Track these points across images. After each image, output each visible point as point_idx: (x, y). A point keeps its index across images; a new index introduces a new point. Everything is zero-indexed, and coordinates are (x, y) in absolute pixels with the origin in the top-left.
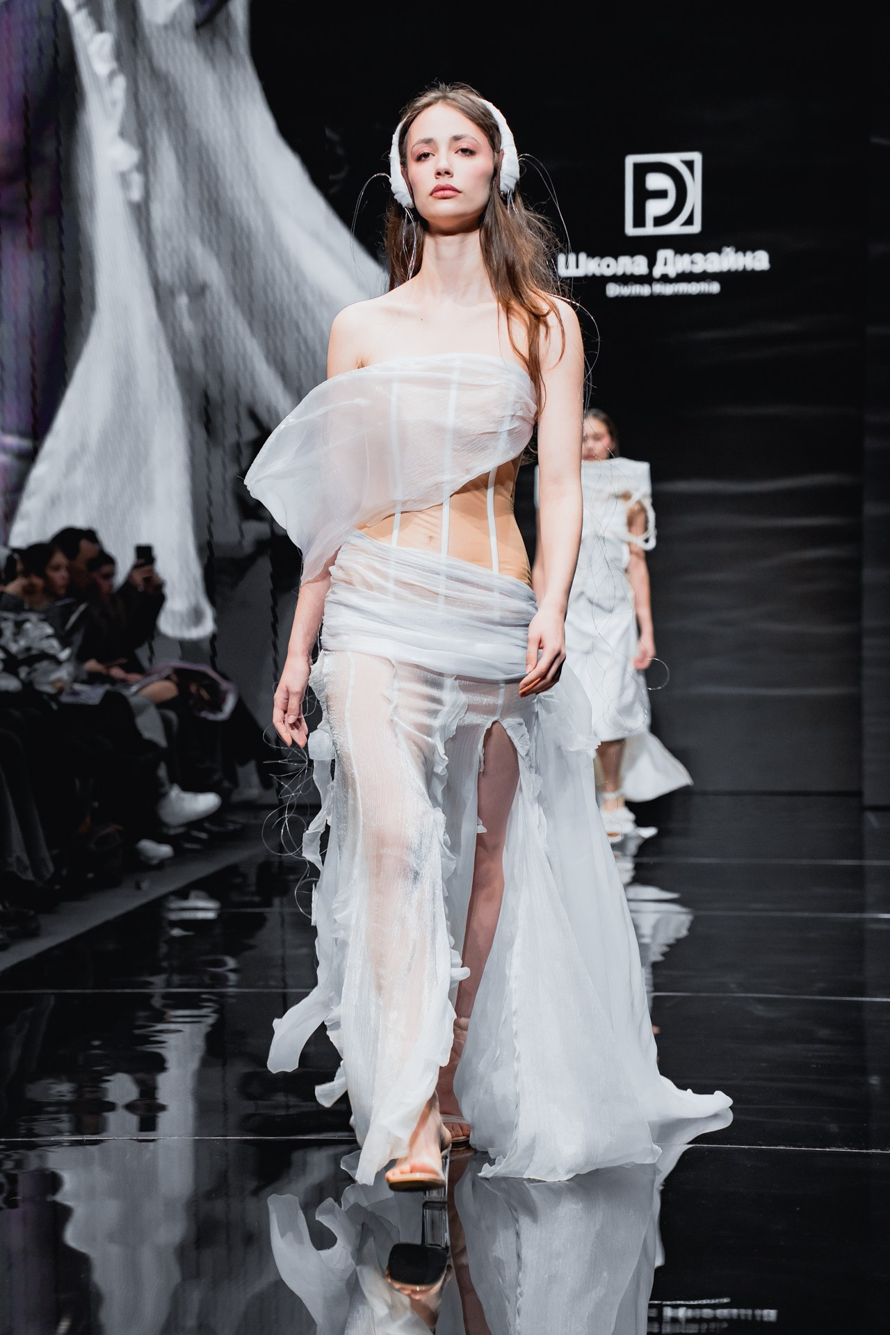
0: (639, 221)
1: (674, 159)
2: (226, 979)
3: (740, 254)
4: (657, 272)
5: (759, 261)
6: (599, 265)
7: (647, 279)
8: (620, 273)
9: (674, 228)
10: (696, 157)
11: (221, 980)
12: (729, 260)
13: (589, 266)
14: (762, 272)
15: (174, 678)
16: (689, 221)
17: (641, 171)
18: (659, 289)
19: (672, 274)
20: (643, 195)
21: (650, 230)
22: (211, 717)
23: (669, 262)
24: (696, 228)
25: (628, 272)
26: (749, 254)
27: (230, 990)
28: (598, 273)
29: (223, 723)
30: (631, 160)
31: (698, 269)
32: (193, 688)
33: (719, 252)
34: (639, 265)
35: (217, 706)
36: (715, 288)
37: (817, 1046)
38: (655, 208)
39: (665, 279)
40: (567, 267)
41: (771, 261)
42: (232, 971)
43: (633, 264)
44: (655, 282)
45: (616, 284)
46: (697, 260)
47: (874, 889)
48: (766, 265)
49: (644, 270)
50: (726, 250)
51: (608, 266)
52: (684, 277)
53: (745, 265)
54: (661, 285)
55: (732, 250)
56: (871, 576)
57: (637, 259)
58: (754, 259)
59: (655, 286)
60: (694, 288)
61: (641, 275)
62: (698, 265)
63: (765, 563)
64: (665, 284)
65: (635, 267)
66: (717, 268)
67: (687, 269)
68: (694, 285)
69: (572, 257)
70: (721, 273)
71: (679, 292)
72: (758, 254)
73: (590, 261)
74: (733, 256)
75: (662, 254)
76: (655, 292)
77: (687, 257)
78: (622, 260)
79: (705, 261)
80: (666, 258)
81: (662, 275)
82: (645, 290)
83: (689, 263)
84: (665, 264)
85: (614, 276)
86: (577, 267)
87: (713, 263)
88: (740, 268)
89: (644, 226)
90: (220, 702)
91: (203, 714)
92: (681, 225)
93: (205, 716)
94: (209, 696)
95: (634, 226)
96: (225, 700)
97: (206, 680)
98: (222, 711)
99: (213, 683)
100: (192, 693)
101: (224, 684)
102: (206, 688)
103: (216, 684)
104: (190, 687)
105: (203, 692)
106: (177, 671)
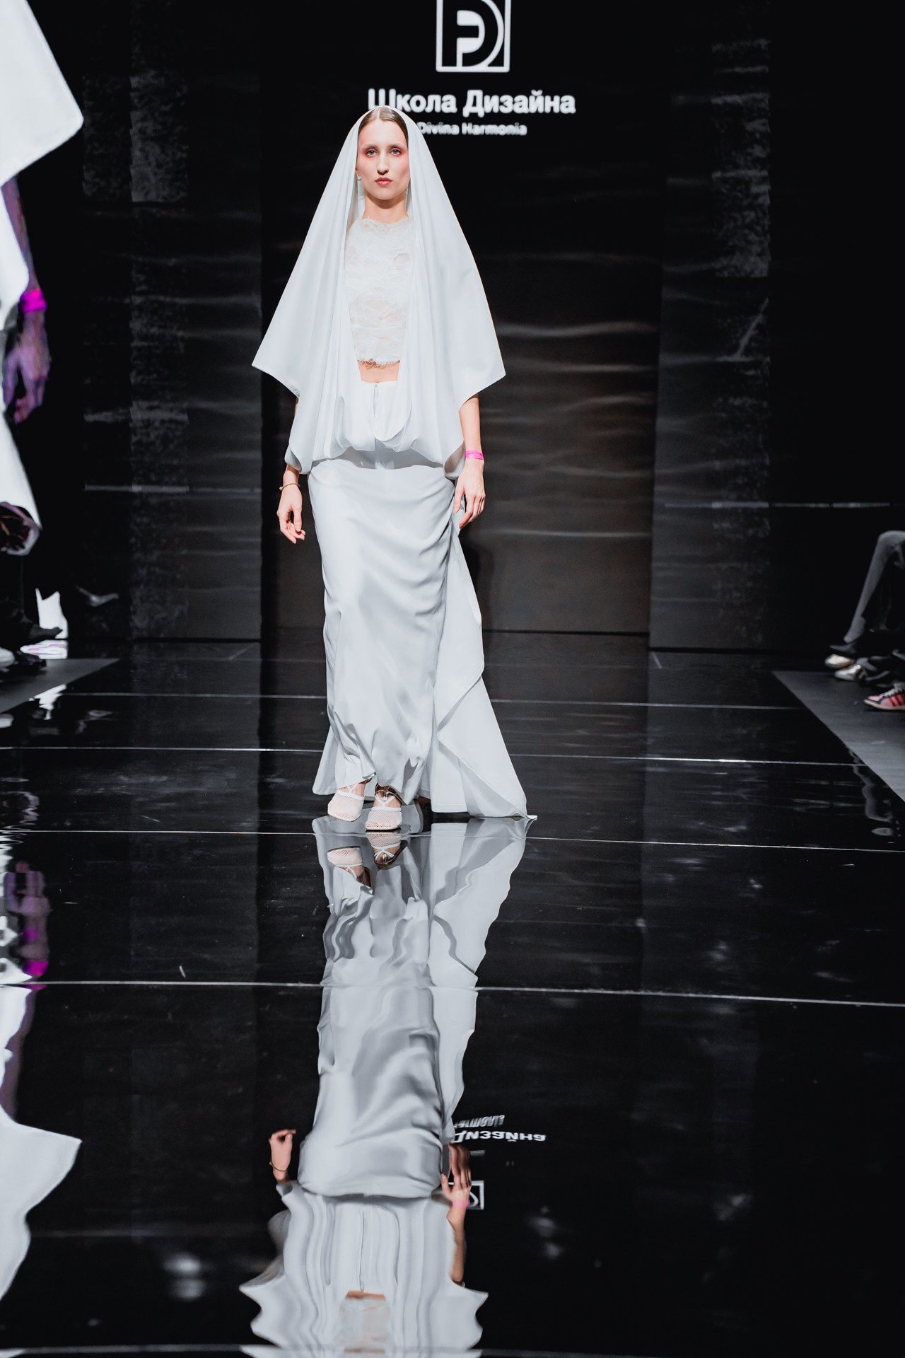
0: (449, 59)
3: (548, 98)
4: (466, 112)
5: (567, 105)
6: (409, 102)
7: (456, 119)
8: (429, 110)
9: (483, 67)
12: (537, 103)
13: (400, 102)
14: (569, 114)
16: (498, 61)
17: (452, 6)
18: (467, 128)
19: (481, 114)
20: (454, 32)
21: (459, 68)
22: (11, 552)
23: (480, 103)
24: (505, 68)
25: (438, 110)
29: (24, 557)
31: (504, 110)
33: (528, 95)
34: (448, 104)
35: (18, 541)
36: (522, 130)
38: (466, 45)
39: (474, 119)
41: (577, 106)
43: (442, 102)
44: (464, 122)
45: (426, 122)
46: (506, 101)
47: (655, 731)
48: (572, 110)
49: (453, 109)
50: (534, 92)
51: (418, 103)
52: (492, 118)
53: (552, 108)
54: (470, 125)
55: (540, 92)
56: (665, 424)
57: (446, 97)
58: (561, 103)
59: (464, 125)
60: (502, 130)
61: (451, 114)
62: (506, 107)
63: (565, 408)
64: (473, 124)
65: (444, 105)
66: (525, 110)
67: (496, 110)
68: (502, 127)
69: (382, 93)
70: (530, 114)
71: (488, 132)
72: (565, 98)
73: (400, 96)
74: (541, 99)
75: (471, 94)
76: (464, 132)
77: (495, 98)
78: (432, 98)
79: (514, 103)
80: (475, 98)
81: (471, 114)
82: (454, 130)
83: (498, 104)
84: (474, 104)
85: (424, 111)
86: (387, 103)
87: (521, 104)
88: (548, 110)
89: (454, 64)
90: (20, 537)
91: (4, 549)
92: (491, 65)
93: (6, 552)
94: (9, 530)
95: (444, 64)
96: (26, 536)
97: (7, 515)
98: (23, 547)
99: (14, 518)
101: (27, 521)
102: (7, 523)
103: (18, 519)
105: (4, 527)
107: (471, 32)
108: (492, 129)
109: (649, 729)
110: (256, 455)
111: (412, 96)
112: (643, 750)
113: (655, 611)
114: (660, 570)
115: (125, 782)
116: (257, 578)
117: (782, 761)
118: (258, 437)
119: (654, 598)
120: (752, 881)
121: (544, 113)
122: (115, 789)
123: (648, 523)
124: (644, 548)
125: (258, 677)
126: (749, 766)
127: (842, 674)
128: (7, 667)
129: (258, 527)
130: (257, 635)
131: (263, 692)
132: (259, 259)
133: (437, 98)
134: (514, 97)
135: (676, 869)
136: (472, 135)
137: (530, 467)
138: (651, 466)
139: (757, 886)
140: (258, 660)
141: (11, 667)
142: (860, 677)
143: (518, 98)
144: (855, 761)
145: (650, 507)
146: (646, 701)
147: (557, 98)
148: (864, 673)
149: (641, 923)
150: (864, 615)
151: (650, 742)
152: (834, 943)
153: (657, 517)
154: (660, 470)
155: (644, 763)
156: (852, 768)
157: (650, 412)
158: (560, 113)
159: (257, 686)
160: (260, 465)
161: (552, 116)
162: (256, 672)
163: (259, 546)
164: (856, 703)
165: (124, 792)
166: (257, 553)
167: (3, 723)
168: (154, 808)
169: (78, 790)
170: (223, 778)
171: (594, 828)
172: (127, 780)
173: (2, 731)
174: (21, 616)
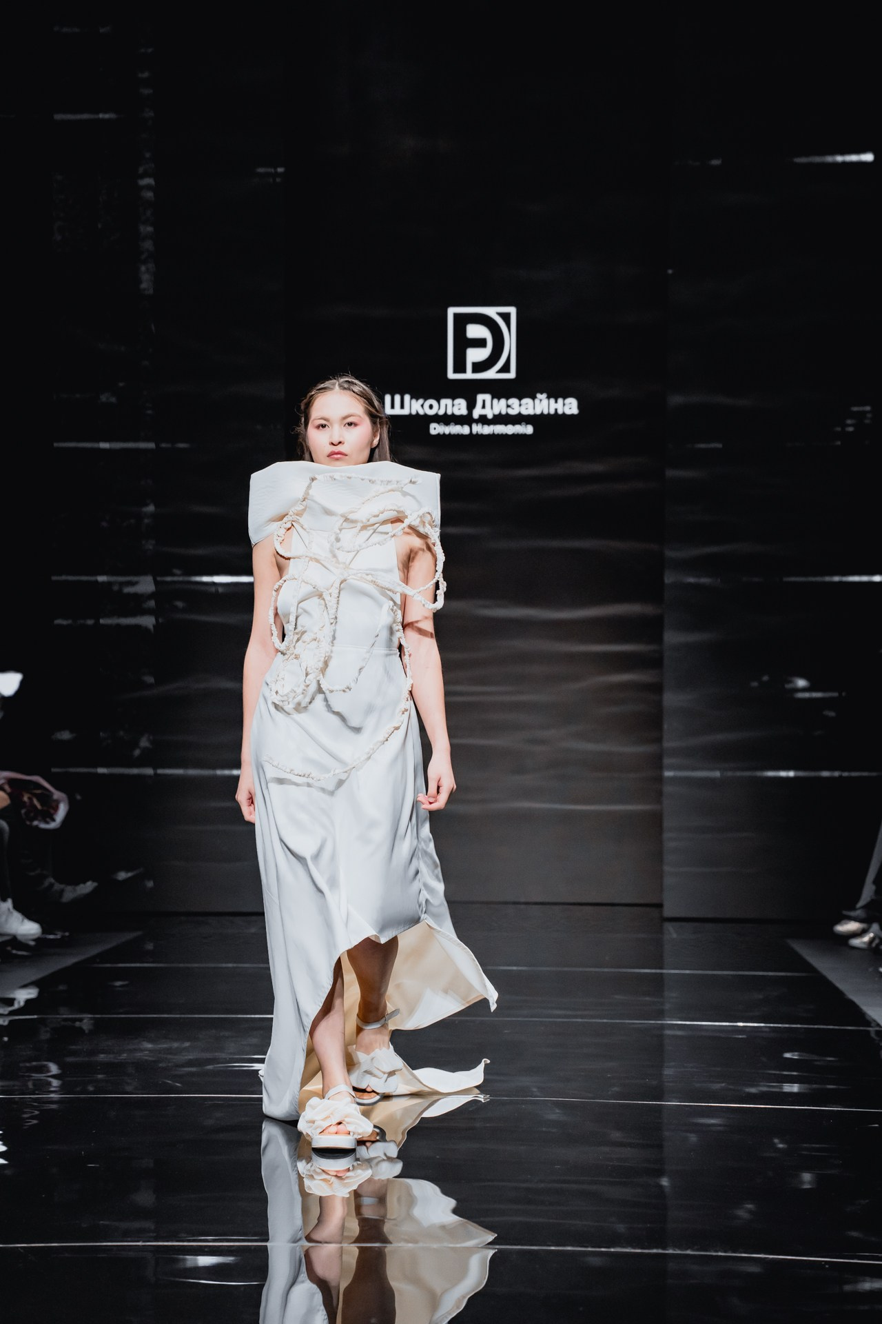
0: (460, 366)
1: (491, 312)
2: (49, 1084)
3: (552, 401)
4: (476, 414)
5: (570, 406)
6: (422, 406)
7: (467, 420)
8: (441, 412)
9: (491, 374)
10: (512, 311)
11: (43, 1086)
12: (542, 405)
13: (415, 406)
14: (572, 416)
15: (7, 787)
16: (506, 368)
17: (462, 321)
18: (478, 429)
19: (490, 416)
20: (464, 343)
21: (469, 375)
22: (43, 826)
23: (487, 405)
24: (512, 375)
25: (449, 412)
26: (560, 401)
27: (52, 1095)
28: (421, 412)
29: (54, 830)
30: (452, 311)
31: (512, 412)
32: (26, 799)
33: (534, 398)
34: (459, 407)
35: (49, 816)
36: (529, 430)
37: (608, 1149)
38: (475, 355)
39: (483, 420)
40: (393, 407)
41: (579, 407)
42: (54, 1077)
43: (453, 405)
44: (474, 423)
45: (438, 423)
46: (513, 404)
47: (672, 996)
48: (575, 411)
49: (464, 412)
50: (539, 396)
51: (431, 407)
52: (501, 419)
53: (556, 410)
54: (480, 426)
55: (544, 396)
56: (671, 699)
57: (457, 401)
58: (564, 405)
59: (474, 426)
60: (510, 430)
61: (461, 416)
62: (513, 409)
63: (575, 686)
64: (483, 425)
65: (456, 408)
66: (531, 412)
67: (504, 412)
68: (510, 427)
69: (397, 398)
70: (535, 416)
71: (496, 432)
72: (568, 401)
73: (414, 401)
74: (545, 402)
75: (480, 398)
76: (474, 432)
77: (503, 401)
78: (444, 402)
79: (520, 405)
80: (484, 401)
81: (481, 416)
82: (465, 430)
83: (505, 406)
84: (484, 407)
85: (437, 415)
86: (402, 406)
87: (527, 407)
88: (552, 412)
89: (464, 371)
90: (52, 811)
91: (35, 823)
92: (500, 371)
93: (37, 825)
94: (41, 805)
95: (455, 371)
96: (56, 809)
97: (39, 789)
98: (54, 820)
99: (44, 792)
100: (25, 802)
101: (57, 795)
102: (38, 797)
103: (47, 793)
104: (23, 796)
105: (35, 802)
106: (11, 781)
107: (481, 343)
108: (500, 429)
109: (666, 994)
111: (425, 400)
112: (660, 1014)
113: (668, 881)
114: (671, 840)
115: (146, 1048)
117: (801, 1024)
119: (666, 868)
120: (776, 1141)
121: (549, 414)
122: (138, 1055)
123: (659, 796)
124: (656, 821)
126: (767, 1030)
127: (856, 942)
128: (33, 940)
133: (449, 402)
134: (520, 400)
135: (698, 1129)
136: (482, 435)
137: (542, 742)
138: (659, 740)
139: (781, 1146)
141: (37, 940)
142: (874, 945)
143: (524, 401)
144: (873, 1025)
145: (660, 779)
146: (661, 968)
148: (877, 941)
149: (665, 1182)
150: (875, 882)
151: (667, 1006)
152: (863, 1202)
153: (668, 789)
154: (668, 744)
155: (663, 1027)
156: (869, 1032)
157: (657, 688)
158: (564, 414)
161: (557, 418)
164: (870, 970)
165: (147, 1058)
167: (30, 994)
168: (176, 1073)
169: (102, 1057)
170: (245, 1043)
171: (616, 1089)
172: (150, 1046)
173: (28, 1002)
174: (51, 885)
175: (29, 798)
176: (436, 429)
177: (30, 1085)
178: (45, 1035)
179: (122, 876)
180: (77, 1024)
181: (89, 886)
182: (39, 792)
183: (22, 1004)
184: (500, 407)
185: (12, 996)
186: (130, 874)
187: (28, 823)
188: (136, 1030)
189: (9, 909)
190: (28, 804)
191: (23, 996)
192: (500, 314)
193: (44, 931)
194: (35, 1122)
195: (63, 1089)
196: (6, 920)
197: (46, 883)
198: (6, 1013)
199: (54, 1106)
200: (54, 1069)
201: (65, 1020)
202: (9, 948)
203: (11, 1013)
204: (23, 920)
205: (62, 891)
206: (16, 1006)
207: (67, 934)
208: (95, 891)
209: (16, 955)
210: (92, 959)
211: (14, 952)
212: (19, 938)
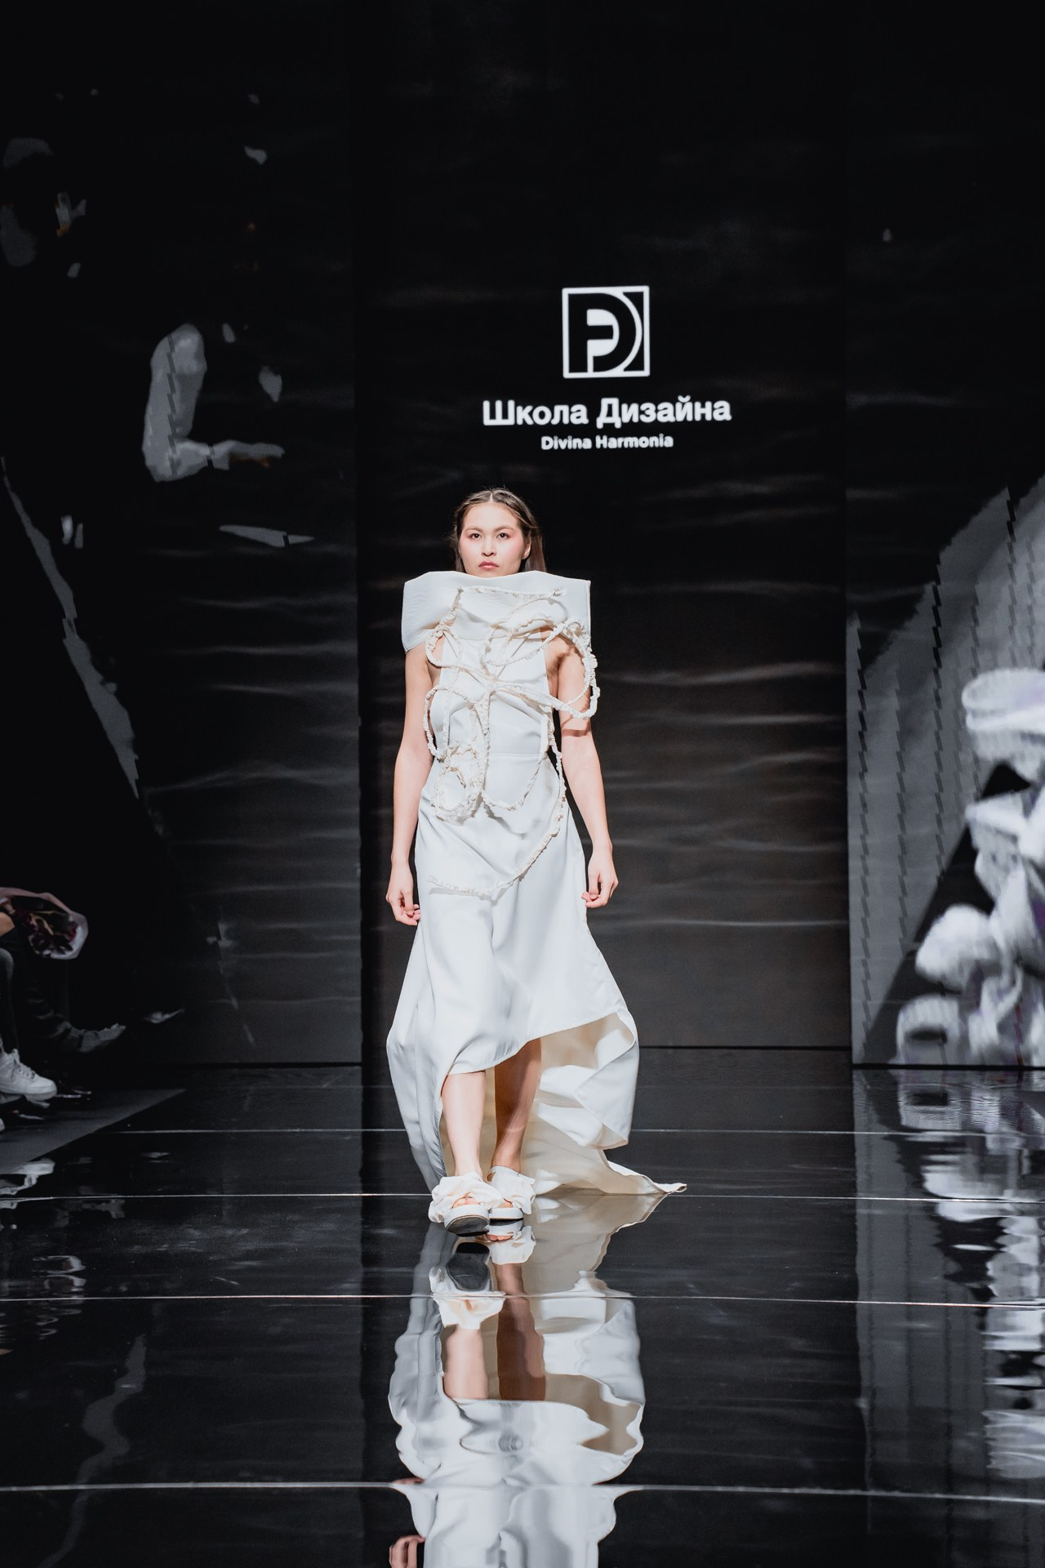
0: (578, 363)
1: (617, 292)
2: (71, 1283)
3: (698, 405)
4: (600, 422)
5: (722, 411)
6: (531, 414)
7: (588, 431)
8: (555, 421)
9: (618, 372)
10: (645, 290)
11: (63, 1286)
12: (685, 410)
13: (522, 415)
14: (724, 422)
15: (9, 907)
16: (637, 364)
17: (580, 305)
18: (601, 442)
19: (618, 425)
20: (583, 333)
21: (591, 374)
22: (55, 956)
23: (615, 412)
24: (646, 372)
25: (566, 421)
27: (74, 1298)
28: (529, 422)
29: (71, 961)
30: (566, 292)
31: (644, 419)
32: (34, 922)
33: (674, 401)
34: (579, 415)
35: (64, 943)
36: (669, 442)
37: (787, 1361)
38: (598, 348)
39: (609, 431)
40: (493, 416)
41: (732, 412)
42: (76, 1274)
43: (570, 413)
44: (598, 434)
45: (552, 435)
46: (648, 409)
47: (866, 1165)
48: (727, 417)
49: (584, 420)
50: (681, 398)
51: (542, 415)
52: (631, 429)
53: (703, 416)
54: (605, 438)
55: (688, 398)
56: (857, 784)
57: (575, 408)
58: (713, 409)
59: (598, 438)
60: (644, 442)
61: (581, 426)
62: (648, 416)
63: (732, 769)
64: (609, 437)
65: (573, 417)
66: (671, 419)
67: (635, 420)
68: (644, 438)
69: (499, 405)
70: (676, 422)
71: (626, 446)
72: (718, 404)
73: (520, 408)
74: (689, 406)
75: (605, 402)
76: (598, 446)
77: (634, 407)
78: (558, 409)
79: (657, 411)
80: (610, 407)
81: (605, 425)
82: (587, 444)
83: (637, 412)
84: (610, 414)
85: (550, 424)
86: (505, 416)
87: (667, 413)
88: (698, 418)
89: (585, 370)
90: (67, 938)
91: (47, 952)
92: (627, 369)
93: (49, 955)
94: (52, 929)
95: (572, 370)
96: (73, 934)
97: (50, 909)
98: (70, 949)
99: (58, 913)
100: (33, 926)
101: (73, 916)
102: (50, 919)
103: (63, 915)
104: (31, 919)
105: (46, 925)
106: (14, 900)
107: (604, 332)
108: (631, 442)
109: (859, 1162)
110: (354, 833)
111: (535, 406)
112: (853, 1188)
113: (858, 1017)
114: (861, 964)
115: (195, 1237)
116: (356, 985)
118: (356, 810)
119: (855, 1001)
121: (694, 421)
122: (182, 1246)
123: (844, 908)
124: (840, 939)
125: (359, 1108)
128: (46, 1101)
129: (356, 922)
130: (358, 1058)
131: (366, 1123)
132: (354, 599)
133: (565, 408)
134: (656, 405)
135: (904, 1335)
136: (608, 450)
137: (693, 841)
138: (843, 836)
140: (357, 1087)
141: (52, 1101)
143: (661, 406)
145: (845, 887)
146: (851, 1129)
147: (708, 404)
149: (862, 1403)
151: (861, 1178)
155: (855, 1205)
157: (839, 770)
158: (713, 421)
159: (358, 1118)
160: (358, 846)
161: (704, 425)
162: (358, 1100)
163: (359, 944)
165: (194, 1249)
166: (357, 954)
167: (43, 1169)
168: (232, 1268)
169: (136, 1248)
170: (319, 1229)
171: (796, 1284)
172: (196, 1233)
173: (41, 1178)
174: (67, 1031)
175: (37, 921)
176: (548, 443)
177: (46, 1284)
178: (63, 1222)
179: (158, 1018)
180: (103, 1207)
181: (115, 1031)
182: (49, 912)
183: (34, 1182)
184: (631, 413)
185: (20, 1172)
186: (167, 1016)
187: (38, 952)
188: (177, 1214)
189: (15, 1062)
190: (37, 929)
191: (35, 1171)
192: (627, 294)
193: (60, 1089)
194: (53, 1331)
195: (86, 1290)
196: (12, 1076)
197: (61, 1030)
198: (14, 1193)
199: (77, 1312)
200: (76, 1264)
201: (88, 1201)
202: (16, 1112)
203: (20, 1194)
204: (33, 1075)
205: (81, 1037)
206: (27, 1185)
207: (89, 1093)
208: (123, 1035)
209: (24, 1119)
210: (121, 1125)
211: (23, 1116)
212: (28, 1098)
